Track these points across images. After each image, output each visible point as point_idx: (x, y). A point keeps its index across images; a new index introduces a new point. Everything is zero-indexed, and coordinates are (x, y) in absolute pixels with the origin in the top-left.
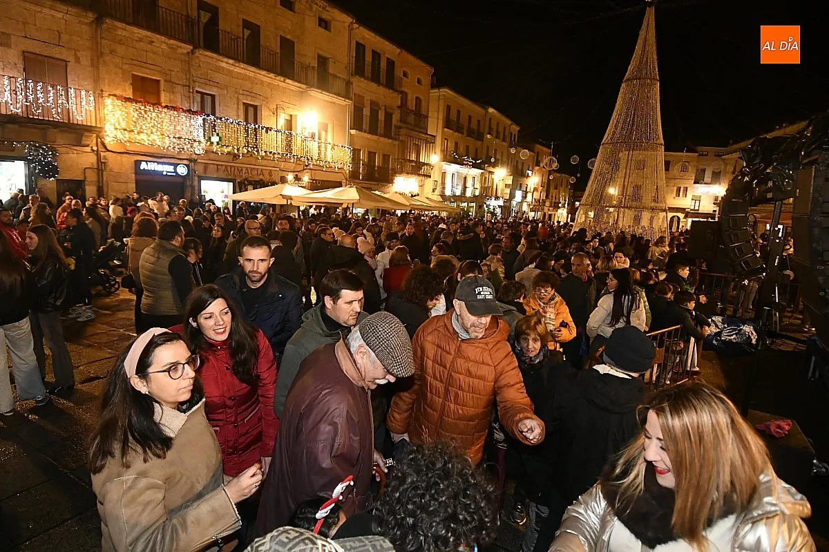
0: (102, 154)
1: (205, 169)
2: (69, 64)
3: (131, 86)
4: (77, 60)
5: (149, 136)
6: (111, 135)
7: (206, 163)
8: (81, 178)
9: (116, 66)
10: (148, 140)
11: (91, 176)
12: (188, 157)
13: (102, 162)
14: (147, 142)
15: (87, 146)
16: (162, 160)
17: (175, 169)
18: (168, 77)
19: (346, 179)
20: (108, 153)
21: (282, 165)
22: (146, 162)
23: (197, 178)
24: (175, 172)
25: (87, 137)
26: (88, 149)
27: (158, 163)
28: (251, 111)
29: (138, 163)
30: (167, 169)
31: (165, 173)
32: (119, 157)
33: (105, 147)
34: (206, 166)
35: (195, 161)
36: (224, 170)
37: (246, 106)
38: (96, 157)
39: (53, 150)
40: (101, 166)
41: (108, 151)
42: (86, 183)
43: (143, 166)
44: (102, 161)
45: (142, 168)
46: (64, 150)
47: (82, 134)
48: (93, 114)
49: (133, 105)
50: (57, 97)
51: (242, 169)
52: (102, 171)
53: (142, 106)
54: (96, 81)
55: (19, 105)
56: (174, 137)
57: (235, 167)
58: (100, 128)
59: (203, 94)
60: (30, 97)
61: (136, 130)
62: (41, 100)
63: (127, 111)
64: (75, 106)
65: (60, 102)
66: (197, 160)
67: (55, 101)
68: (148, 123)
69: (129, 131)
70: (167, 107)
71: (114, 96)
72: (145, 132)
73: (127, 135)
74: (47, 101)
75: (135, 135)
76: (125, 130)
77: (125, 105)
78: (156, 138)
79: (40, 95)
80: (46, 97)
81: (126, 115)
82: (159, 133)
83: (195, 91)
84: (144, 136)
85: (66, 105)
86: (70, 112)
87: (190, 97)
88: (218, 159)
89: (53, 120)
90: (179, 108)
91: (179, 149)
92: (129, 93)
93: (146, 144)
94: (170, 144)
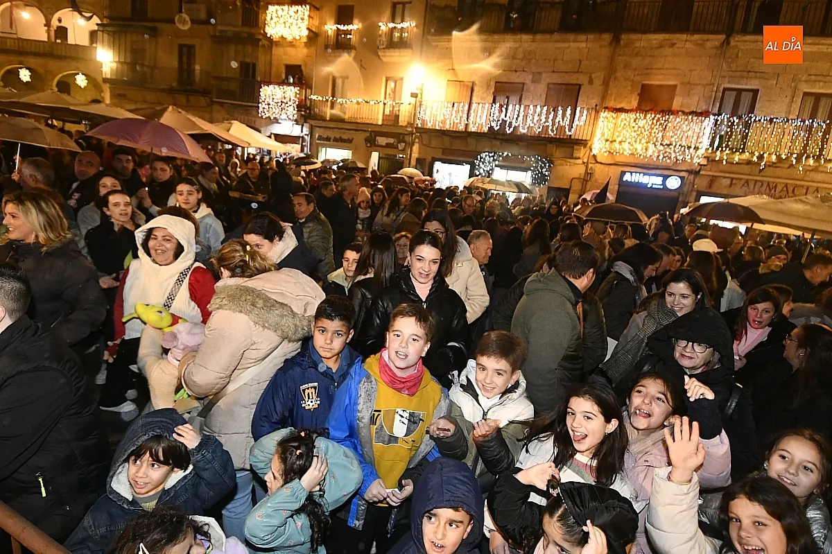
0: (590, 165)
1: (710, 183)
2: (582, 87)
3: (638, 98)
4: (591, 82)
5: (632, 145)
6: (598, 147)
7: (713, 176)
8: (568, 187)
9: (627, 79)
10: (630, 149)
11: (576, 186)
12: (689, 168)
13: (588, 174)
14: (628, 151)
15: (579, 158)
16: (653, 172)
17: (664, 181)
18: (686, 80)
20: (597, 164)
24: (664, 184)
25: (577, 150)
26: (580, 161)
29: (623, 173)
30: (654, 181)
31: (649, 186)
32: (606, 168)
33: (596, 160)
34: (713, 179)
35: (697, 173)
36: (743, 185)
38: (585, 168)
39: (551, 162)
41: (597, 162)
42: (571, 191)
43: (627, 177)
44: (589, 171)
45: (624, 179)
46: (559, 162)
47: (573, 147)
48: (582, 128)
49: (623, 115)
50: (555, 116)
51: (776, 186)
52: (587, 181)
53: (632, 116)
54: (604, 98)
55: (526, 127)
56: (661, 144)
57: (762, 182)
58: (586, 140)
59: (739, 91)
60: (536, 118)
61: (618, 140)
62: (544, 120)
63: (614, 121)
64: (568, 123)
65: (557, 121)
66: (699, 171)
67: (553, 120)
68: (635, 131)
69: (611, 142)
70: (662, 111)
71: (606, 108)
72: (629, 140)
73: (607, 146)
74: (547, 121)
75: (616, 145)
76: (607, 140)
77: (614, 116)
78: (639, 148)
79: (543, 117)
80: (547, 118)
81: (612, 125)
82: (643, 141)
83: (721, 89)
84: (626, 146)
85: (561, 123)
86: (563, 128)
87: (711, 97)
88: (734, 171)
89: (547, 136)
90: (678, 112)
91: (664, 157)
92: (635, 104)
93: (625, 153)
94: (654, 152)
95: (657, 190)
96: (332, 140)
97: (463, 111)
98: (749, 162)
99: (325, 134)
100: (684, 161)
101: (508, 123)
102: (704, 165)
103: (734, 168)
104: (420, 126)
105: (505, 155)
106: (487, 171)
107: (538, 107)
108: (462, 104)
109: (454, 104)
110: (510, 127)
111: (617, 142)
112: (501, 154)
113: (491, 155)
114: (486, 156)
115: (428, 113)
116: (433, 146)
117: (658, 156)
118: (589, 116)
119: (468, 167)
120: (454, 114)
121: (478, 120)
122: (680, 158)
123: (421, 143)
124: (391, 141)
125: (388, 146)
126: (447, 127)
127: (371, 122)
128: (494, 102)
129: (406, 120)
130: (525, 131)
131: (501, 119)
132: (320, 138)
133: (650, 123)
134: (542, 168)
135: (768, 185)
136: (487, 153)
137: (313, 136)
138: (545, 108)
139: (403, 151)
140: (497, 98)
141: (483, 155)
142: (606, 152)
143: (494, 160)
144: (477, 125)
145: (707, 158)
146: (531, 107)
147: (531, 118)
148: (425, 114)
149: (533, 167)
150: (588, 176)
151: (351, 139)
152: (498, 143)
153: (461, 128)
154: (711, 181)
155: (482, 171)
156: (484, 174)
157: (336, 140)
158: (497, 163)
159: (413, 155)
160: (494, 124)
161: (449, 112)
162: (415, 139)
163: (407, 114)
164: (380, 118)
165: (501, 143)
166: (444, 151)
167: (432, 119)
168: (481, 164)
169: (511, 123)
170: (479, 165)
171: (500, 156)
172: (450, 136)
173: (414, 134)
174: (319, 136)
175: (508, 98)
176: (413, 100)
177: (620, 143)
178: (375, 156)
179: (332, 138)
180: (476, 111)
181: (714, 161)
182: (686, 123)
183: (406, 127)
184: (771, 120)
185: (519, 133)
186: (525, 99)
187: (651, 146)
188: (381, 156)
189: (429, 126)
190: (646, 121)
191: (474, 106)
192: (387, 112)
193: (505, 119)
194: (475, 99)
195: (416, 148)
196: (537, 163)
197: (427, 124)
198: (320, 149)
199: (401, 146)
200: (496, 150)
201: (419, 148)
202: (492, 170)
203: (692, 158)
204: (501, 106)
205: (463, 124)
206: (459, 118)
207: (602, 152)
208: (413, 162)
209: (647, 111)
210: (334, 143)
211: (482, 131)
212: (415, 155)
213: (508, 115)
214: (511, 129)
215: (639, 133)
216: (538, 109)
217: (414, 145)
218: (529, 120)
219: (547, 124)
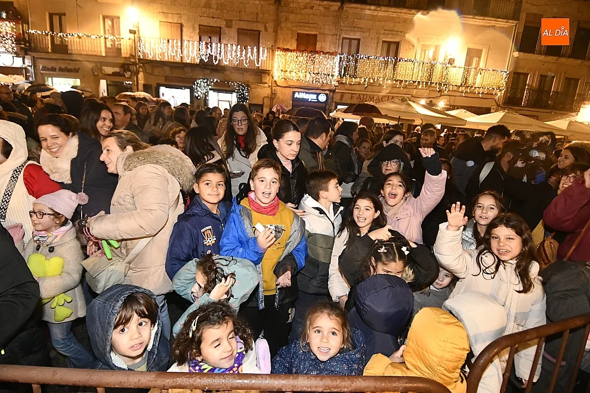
0: (274, 88)
1: (342, 96)
2: (261, 32)
3: (296, 42)
4: (266, 29)
5: (297, 74)
6: (277, 75)
7: (342, 93)
8: (261, 103)
9: (288, 29)
10: (296, 77)
11: (267, 102)
12: (329, 88)
13: (273, 94)
14: (295, 78)
15: (266, 83)
16: (310, 91)
17: (317, 97)
18: (322, 31)
19: (498, 106)
20: (278, 87)
21: (414, 92)
22: (299, 92)
23: (334, 104)
24: (317, 99)
25: (264, 77)
26: (266, 85)
27: (306, 93)
28: (393, 47)
29: (294, 93)
30: (312, 97)
31: (310, 100)
32: (284, 89)
33: (277, 84)
34: (343, 94)
35: (334, 91)
36: (358, 98)
37: (389, 43)
38: (270, 90)
39: (248, 86)
40: (273, 95)
41: (278, 86)
42: (264, 106)
43: (296, 95)
44: (273, 92)
45: (295, 97)
46: (254, 86)
47: (261, 75)
48: (265, 62)
49: (289, 54)
50: (247, 53)
51: (373, 97)
52: (273, 99)
53: (294, 54)
54: (276, 41)
55: (228, 60)
56: (313, 73)
57: (367, 95)
58: (269, 70)
59: (351, 39)
60: (234, 54)
61: (289, 70)
62: (239, 56)
63: (284, 57)
64: (256, 58)
65: (248, 56)
66: (335, 90)
67: (246, 55)
68: (298, 65)
69: (285, 71)
70: (311, 52)
71: (278, 48)
72: (295, 71)
73: (283, 74)
74: (241, 56)
75: (288, 74)
76: (282, 71)
77: (284, 54)
78: (301, 75)
79: (239, 53)
80: (241, 54)
81: (284, 61)
82: (303, 71)
83: (341, 38)
84: (293, 74)
85: (251, 58)
86: (253, 61)
87: (336, 43)
88: (352, 89)
89: (243, 67)
90: (320, 52)
91: (316, 82)
92: (294, 46)
93: (294, 79)
94: (310, 78)
95: (313, 103)
96: (57, 70)
97: (177, 46)
98: (359, 84)
99: (50, 65)
100: (327, 84)
101: (214, 57)
102: (337, 86)
103: (352, 87)
104: (142, 57)
105: (215, 81)
106: (205, 94)
107: (234, 45)
108: (175, 41)
109: (168, 41)
110: (216, 60)
111: (288, 72)
112: (212, 80)
113: (204, 81)
114: (201, 82)
115: (147, 46)
116: (156, 74)
117: (313, 81)
118: (268, 54)
119: (188, 90)
120: (170, 49)
121: (191, 54)
122: (325, 82)
123: (145, 72)
124: (117, 70)
125: (114, 74)
126: (166, 59)
127: (95, 54)
128: (200, 40)
129: (129, 53)
130: (227, 63)
131: (208, 54)
132: (44, 68)
133: (306, 59)
134: (243, 90)
135: (370, 96)
136: (202, 80)
137: (37, 68)
138: (239, 47)
139: (129, 79)
140: (202, 38)
141: (199, 81)
142: (282, 79)
143: (208, 85)
144: (190, 58)
145: (338, 81)
146: (229, 45)
147: (230, 54)
148: (145, 48)
149: (237, 90)
150: (273, 96)
151: (77, 68)
152: (208, 72)
153: (178, 59)
154: (342, 95)
155: (199, 93)
156: (202, 96)
157: (61, 70)
158: (210, 87)
159: (139, 81)
160: (203, 57)
161: (166, 47)
162: (139, 68)
163: (128, 47)
164: (103, 50)
165: (211, 72)
166: (166, 78)
167: (152, 52)
168: (198, 88)
169: (216, 57)
170: (197, 89)
171: (212, 82)
172: (170, 66)
173: (138, 64)
174: (43, 67)
175: (210, 38)
176: (132, 36)
177: (290, 72)
178: (103, 84)
179: (58, 68)
180: (188, 47)
181: (342, 83)
182: (326, 59)
183: (129, 58)
184: (368, 57)
185: (223, 65)
186: (223, 39)
187: (308, 75)
188: (109, 83)
189: (150, 57)
190: (303, 58)
191: (185, 43)
192: (109, 45)
193: (211, 54)
194: (184, 37)
195: (141, 75)
196: (239, 87)
197: (148, 57)
198: (46, 78)
199: (128, 74)
200: (208, 77)
201: (144, 76)
202: (207, 92)
203: (331, 82)
204: (207, 44)
205: (179, 57)
206: (174, 51)
207: (280, 78)
208: (141, 87)
209: (303, 51)
210: (60, 73)
211: (195, 63)
212: (141, 82)
213: (213, 50)
214: (217, 62)
215: (300, 65)
216: (234, 47)
217: (139, 74)
218: (228, 55)
219: (242, 58)
